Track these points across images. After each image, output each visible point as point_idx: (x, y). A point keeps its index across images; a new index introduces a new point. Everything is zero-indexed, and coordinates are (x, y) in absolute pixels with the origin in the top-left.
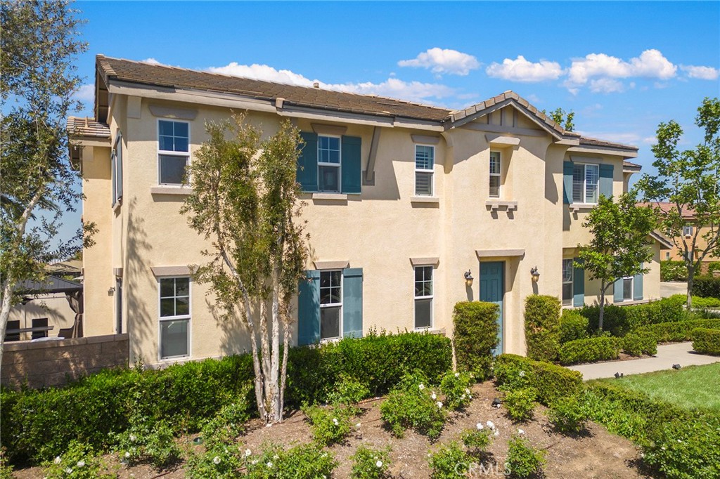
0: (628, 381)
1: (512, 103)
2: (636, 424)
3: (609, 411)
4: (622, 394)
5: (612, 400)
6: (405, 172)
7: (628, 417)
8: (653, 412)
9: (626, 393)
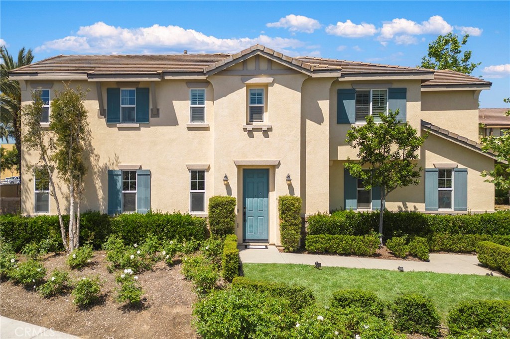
0: (272, 277)
1: (259, 53)
2: (283, 304)
3: (262, 299)
4: (269, 287)
5: (262, 292)
6: (183, 108)
7: (276, 301)
8: (293, 294)
9: (272, 285)
